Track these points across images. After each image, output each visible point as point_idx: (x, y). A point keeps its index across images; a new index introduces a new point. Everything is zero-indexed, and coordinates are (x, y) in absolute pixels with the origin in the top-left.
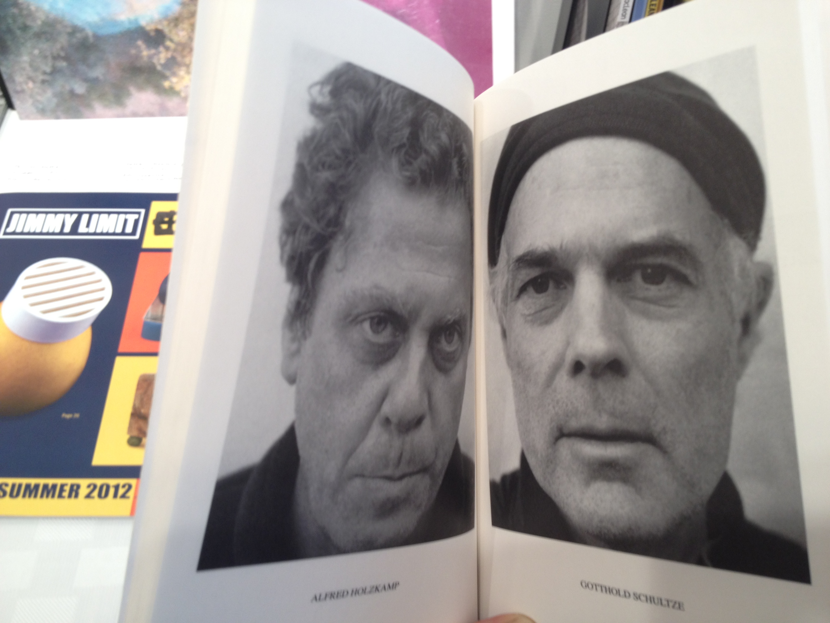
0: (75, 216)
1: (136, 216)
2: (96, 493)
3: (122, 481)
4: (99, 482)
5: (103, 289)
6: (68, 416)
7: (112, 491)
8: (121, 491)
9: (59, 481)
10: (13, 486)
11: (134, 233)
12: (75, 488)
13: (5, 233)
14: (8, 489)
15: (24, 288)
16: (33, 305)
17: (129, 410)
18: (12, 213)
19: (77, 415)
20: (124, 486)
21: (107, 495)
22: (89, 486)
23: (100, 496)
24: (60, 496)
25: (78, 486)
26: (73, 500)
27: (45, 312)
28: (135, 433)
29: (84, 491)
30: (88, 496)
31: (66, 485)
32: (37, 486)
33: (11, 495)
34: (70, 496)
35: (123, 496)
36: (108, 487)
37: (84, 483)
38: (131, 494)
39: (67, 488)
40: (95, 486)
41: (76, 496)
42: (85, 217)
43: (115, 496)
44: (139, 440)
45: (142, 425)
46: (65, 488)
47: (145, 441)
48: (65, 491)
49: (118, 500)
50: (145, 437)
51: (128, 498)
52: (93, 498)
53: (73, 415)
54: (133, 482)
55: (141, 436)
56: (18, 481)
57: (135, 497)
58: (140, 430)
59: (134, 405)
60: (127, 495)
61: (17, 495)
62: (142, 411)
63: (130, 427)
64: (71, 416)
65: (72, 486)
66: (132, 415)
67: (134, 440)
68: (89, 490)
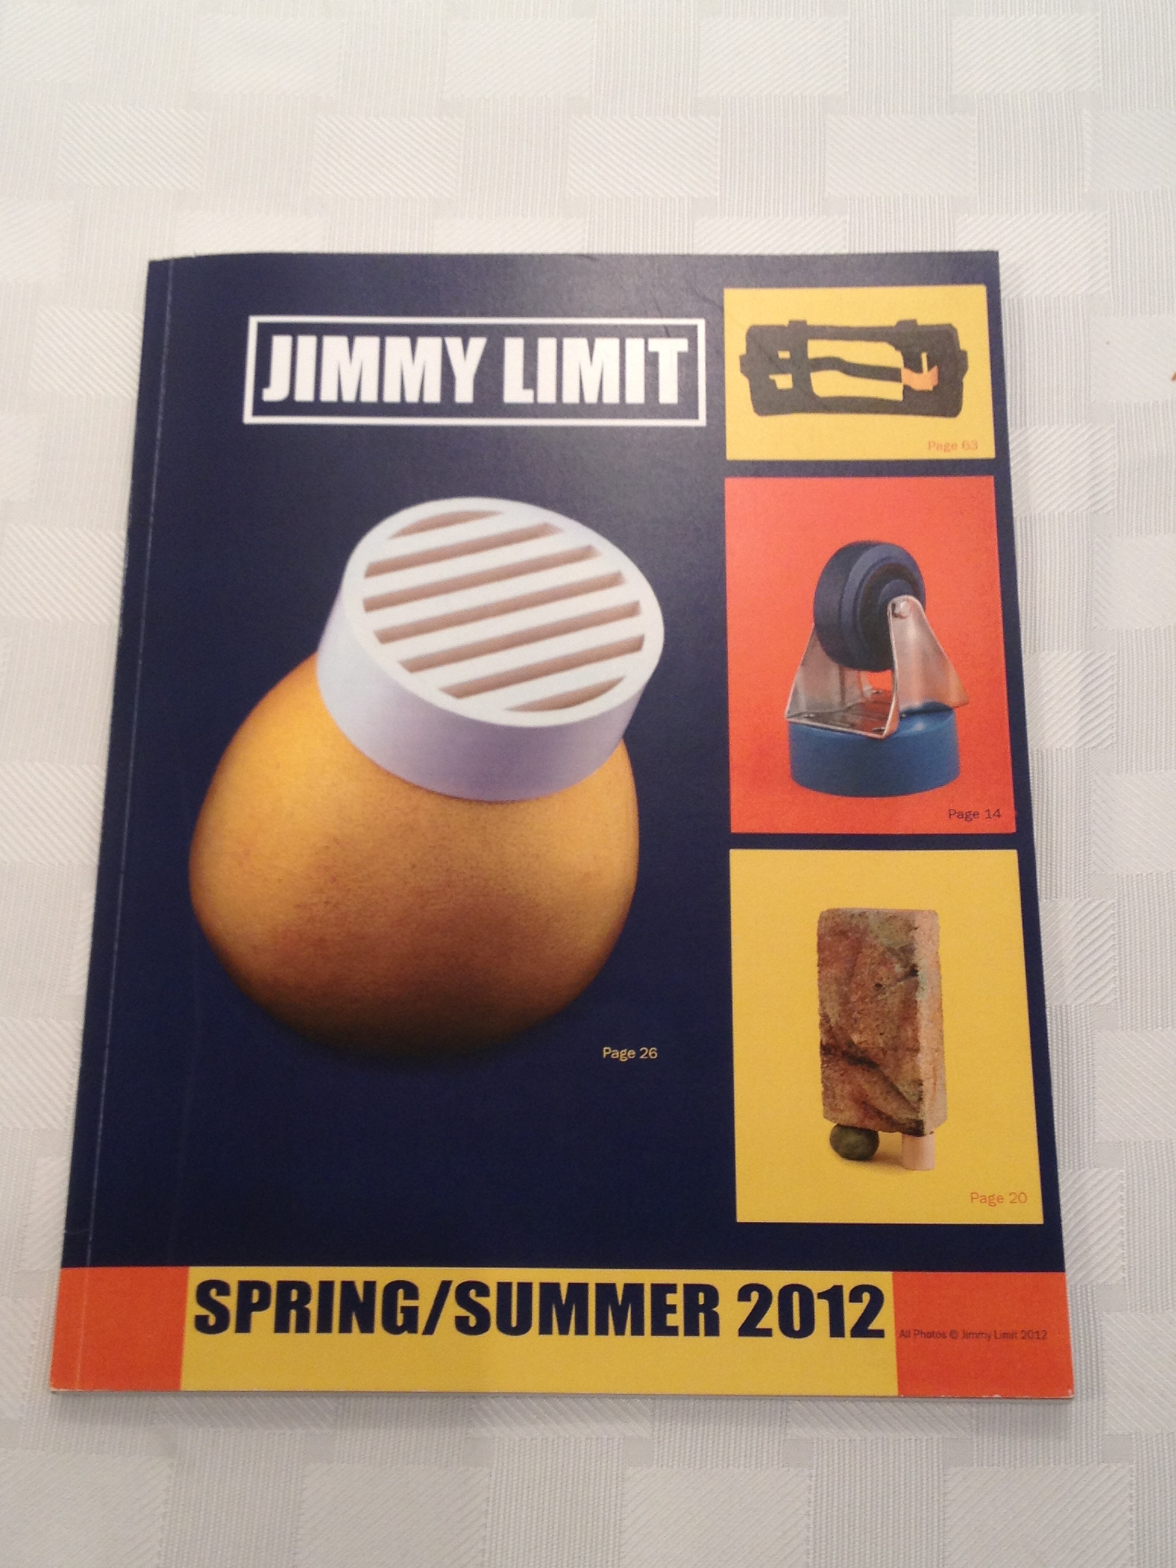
0: (478, 344)
1: (682, 345)
2: (771, 1319)
3: (849, 1279)
4: (773, 1280)
5: (632, 611)
6: (624, 1055)
7: (822, 1309)
8: (852, 1312)
9: (648, 1277)
11: (688, 407)
12: (701, 1298)
13: (261, 407)
14: (490, 1303)
15: (373, 605)
16: (417, 665)
17: (814, 1037)
18: (266, 333)
19: (651, 1053)
20: (856, 1295)
21: (807, 1328)
22: (744, 1294)
23: (786, 1327)
24: (661, 1329)
25: (712, 1294)
26: (702, 1340)
27: (462, 691)
28: (851, 1116)
29: (731, 1310)
30: (749, 1328)
31: (672, 1288)
32: (578, 1290)
33: (505, 1327)
34: (691, 1329)
35: (862, 1329)
36: (806, 1294)
37: (727, 1284)
38: (885, 1319)
39: (676, 1299)
41: (713, 1329)
42: (514, 348)
43: (837, 1329)
44: (872, 1138)
45: (866, 1087)
46: (671, 1299)
47: (889, 1140)
48: (673, 1309)
49: (848, 1341)
50: (884, 1131)
51: (880, 1334)
52: (767, 1333)
53: (639, 1053)
54: (883, 1280)
55: (870, 1124)
56: (515, 1275)
57: (902, 1334)
58: (863, 1103)
59: (825, 1018)
60: (874, 1326)
61: (523, 1327)
62: (856, 1038)
63: (828, 1094)
64: (632, 1053)
65: (691, 1290)
66: (826, 1049)
67: (852, 1138)
68: (747, 1308)
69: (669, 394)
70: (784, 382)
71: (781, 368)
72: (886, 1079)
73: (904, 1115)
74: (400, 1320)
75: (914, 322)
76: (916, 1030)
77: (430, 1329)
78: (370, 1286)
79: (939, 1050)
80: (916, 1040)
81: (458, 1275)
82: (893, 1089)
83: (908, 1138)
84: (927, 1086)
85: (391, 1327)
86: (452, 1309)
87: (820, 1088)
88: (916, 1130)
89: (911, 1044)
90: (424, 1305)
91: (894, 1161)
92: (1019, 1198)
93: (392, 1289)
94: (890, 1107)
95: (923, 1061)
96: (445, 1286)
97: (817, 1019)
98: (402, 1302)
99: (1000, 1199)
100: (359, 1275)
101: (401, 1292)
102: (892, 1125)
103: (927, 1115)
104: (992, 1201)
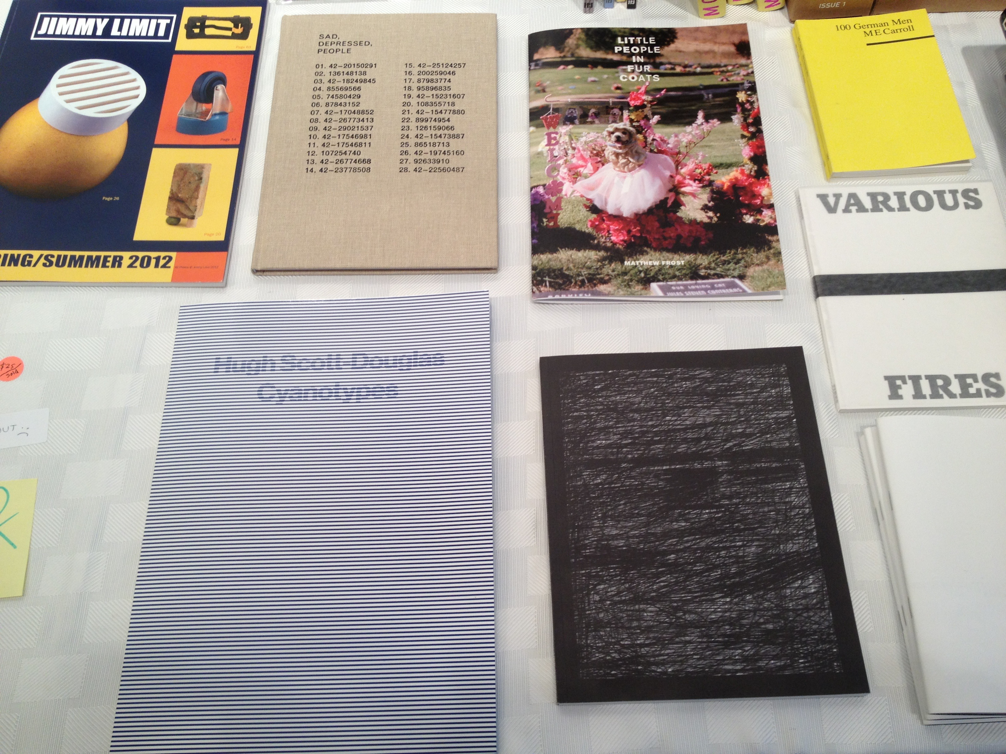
0: (106, 21)
1: (168, 21)
2: (138, 264)
3: (163, 254)
4: (141, 254)
5: (138, 88)
6: (108, 199)
7: (153, 262)
8: (162, 262)
9: (103, 254)
10: (59, 257)
11: (166, 36)
12: (118, 259)
13: (36, 35)
14: (54, 260)
15: (58, 86)
16: (68, 101)
17: (167, 194)
18: (42, 17)
19: (118, 199)
20: (164, 258)
21: (148, 265)
22: (131, 258)
23: (142, 266)
24: (104, 266)
25: (121, 258)
26: (116, 269)
27: (81, 108)
28: (174, 214)
29: (126, 262)
30: (131, 266)
31: (110, 256)
32: (81, 257)
33: (57, 265)
34: (113, 266)
35: (164, 266)
36: (149, 258)
37: (126, 255)
38: (172, 264)
39: (110, 259)
40: (137, 258)
41: (120, 266)
42: (117, 22)
43: (157, 266)
44: (179, 220)
45: (180, 207)
46: (109, 259)
47: (183, 220)
48: (109, 261)
49: (159, 269)
50: (183, 218)
51: (169, 267)
52: (136, 267)
53: (113, 198)
54: (173, 254)
55: (179, 216)
56: (63, 253)
57: (176, 267)
58: (178, 211)
59: (172, 190)
60: (168, 265)
61: (63, 265)
62: (180, 195)
63: (168, 209)
64: (111, 199)
65: (115, 257)
66: (170, 198)
67: (173, 220)
68: (131, 261)
69: (161, 33)
70: (197, 31)
71: (197, 27)
72: (186, 205)
73: (190, 214)
74: (26, 263)
75: (239, 16)
76: (198, 194)
77: (35, 265)
78: (19, 256)
79: (204, 198)
80: (198, 196)
81: (46, 253)
82: (188, 208)
83: (190, 220)
84: (198, 207)
85: (23, 265)
86: (42, 260)
87: (166, 207)
88: (193, 218)
89: (196, 196)
90: (34, 260)
91: (184, 225)
92: (219, 234)
93: (25, 257)
94: (186, 212)
95: (199, 202)
96: (41, 256)
97: (169, 190)
98: (28, 259)
99: (213, 234)
100: (16, 252)
101: (28, 257)
102: (185, 216)
103: (196, 214)
104: (210, 235)
